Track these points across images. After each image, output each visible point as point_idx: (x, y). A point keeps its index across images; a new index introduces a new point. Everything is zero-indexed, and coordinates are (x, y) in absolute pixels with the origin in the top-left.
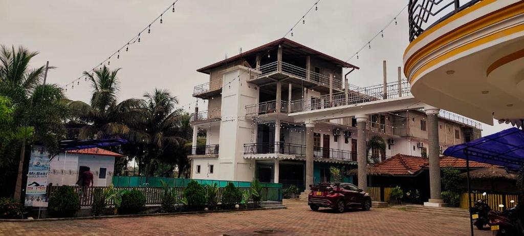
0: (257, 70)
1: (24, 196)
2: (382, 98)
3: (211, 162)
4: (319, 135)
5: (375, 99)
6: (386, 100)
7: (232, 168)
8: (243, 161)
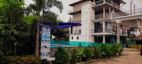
0: (94, 3)
1: (40, 54)
2: (130, 15)
3: (78, 36)
4: (114, 26)
5: (128, 15)
6: (132, 15)
7: (87, 38)
8: (90, 35)
